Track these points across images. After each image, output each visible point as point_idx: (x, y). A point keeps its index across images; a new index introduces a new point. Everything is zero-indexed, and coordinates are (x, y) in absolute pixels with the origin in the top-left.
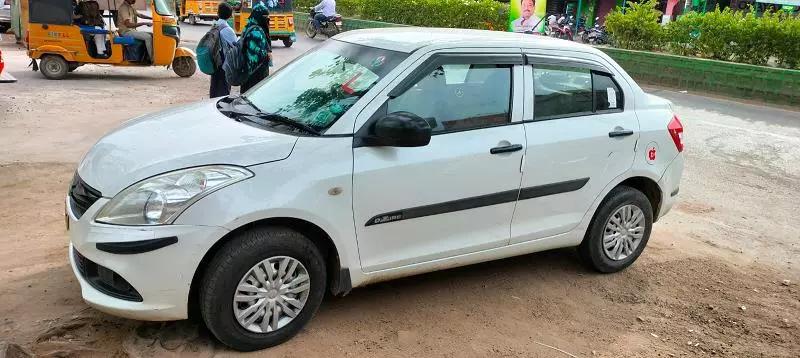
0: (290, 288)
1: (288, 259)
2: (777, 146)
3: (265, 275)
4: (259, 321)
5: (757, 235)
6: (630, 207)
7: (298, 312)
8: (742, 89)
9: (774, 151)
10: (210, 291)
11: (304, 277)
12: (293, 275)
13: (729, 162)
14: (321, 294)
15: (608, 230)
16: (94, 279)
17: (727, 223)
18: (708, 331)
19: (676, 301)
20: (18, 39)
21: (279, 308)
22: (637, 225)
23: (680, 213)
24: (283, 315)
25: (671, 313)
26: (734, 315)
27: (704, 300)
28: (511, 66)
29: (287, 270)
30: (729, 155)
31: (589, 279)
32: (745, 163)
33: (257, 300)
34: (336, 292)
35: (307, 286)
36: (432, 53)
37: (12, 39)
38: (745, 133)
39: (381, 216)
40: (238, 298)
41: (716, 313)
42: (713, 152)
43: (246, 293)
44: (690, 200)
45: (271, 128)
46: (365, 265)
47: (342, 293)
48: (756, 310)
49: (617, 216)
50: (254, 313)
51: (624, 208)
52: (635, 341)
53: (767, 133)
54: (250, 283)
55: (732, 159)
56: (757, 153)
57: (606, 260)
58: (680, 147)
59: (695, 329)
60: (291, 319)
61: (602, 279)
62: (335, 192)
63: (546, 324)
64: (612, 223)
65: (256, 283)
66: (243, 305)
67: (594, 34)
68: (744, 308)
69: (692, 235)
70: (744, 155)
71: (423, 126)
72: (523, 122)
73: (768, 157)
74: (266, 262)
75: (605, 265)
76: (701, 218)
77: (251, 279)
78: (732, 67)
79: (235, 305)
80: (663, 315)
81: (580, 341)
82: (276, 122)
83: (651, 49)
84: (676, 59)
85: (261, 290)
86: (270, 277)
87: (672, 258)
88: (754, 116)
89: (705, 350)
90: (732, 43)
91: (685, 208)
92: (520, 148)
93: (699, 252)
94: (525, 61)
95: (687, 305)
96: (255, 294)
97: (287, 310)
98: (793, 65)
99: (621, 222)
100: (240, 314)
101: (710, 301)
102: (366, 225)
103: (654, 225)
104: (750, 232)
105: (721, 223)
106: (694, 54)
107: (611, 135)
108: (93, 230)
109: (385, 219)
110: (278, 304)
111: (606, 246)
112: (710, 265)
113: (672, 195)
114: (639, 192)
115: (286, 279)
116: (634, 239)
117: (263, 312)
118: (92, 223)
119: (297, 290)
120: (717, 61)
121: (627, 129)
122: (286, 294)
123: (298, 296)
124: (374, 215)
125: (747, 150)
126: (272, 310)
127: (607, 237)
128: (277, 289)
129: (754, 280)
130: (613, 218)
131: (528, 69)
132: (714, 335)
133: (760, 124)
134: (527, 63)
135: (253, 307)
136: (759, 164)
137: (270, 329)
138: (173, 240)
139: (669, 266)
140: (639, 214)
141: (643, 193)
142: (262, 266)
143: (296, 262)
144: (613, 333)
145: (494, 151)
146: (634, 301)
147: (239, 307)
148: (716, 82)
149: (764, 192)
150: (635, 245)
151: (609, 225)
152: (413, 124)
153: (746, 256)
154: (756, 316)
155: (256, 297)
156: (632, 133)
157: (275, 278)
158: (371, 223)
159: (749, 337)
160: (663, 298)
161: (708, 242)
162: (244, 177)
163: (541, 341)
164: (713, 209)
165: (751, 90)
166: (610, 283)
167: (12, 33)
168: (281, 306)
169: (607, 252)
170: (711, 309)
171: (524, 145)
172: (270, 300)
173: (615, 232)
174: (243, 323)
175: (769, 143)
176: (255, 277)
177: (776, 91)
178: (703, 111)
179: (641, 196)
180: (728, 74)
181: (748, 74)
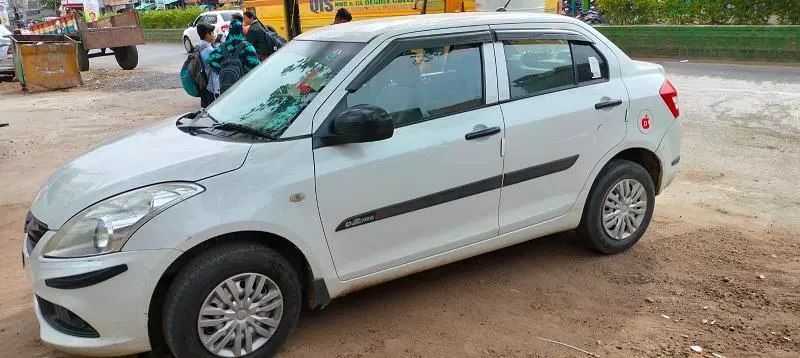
0: (260, 307)
1: (253, 275)
2: (786, 103)
3: (230, 296)
4: (230, 345)
5: (771, 196)
6: (628, 181)
7: (273, 331)
8: (745, 51)
9: (785, 109)
10: (169, 319)
11: (276, 292)
12: (263, 292)
13: (737, 126)
14: (297, 309)
15: (607, 209)
16: (53, 318)
17: (737, 187)
18: (725, 305)
19: (687, 277)
20: (24, 85)
21: (251, 329)
22: (638, 200)
23: (688, 183)
24: (256, 336)
25: (682, 290)
26: (752, 286)
27: (719, 273)
28: (479, 45)
29: (255, 287)
30: (736, 118)
31: (592, 263)
32: (753, 124)
33: (225, 323)
34: (313, 304)
35: (280, 302)
36: (391, 40)
37: (17, 86)
38: (751, 95)
39: (351, 219)
40: (203, 323)
41: (732, 285)
42: (718, 117)
43: (211, 317)
44: (698, 169)
45: (229, 138)
46: (341, 273)
47: (320, 306)
48: (777, 278)
49: (614, 193)
50: (222, 337)
51: (621, 183)
52: (644, 325)
53: (774, 92)
54: (215, 305)
55: (740, 122)
56: (766, 113)
57: (608, 240)
58: (676, 113)
59: (711, 306)
60: (266, 340)
61: (605, 261)
62: (298, 198)
63: (546, 316)
64: (610, 200)
65: (222, 305)
66: (210, 330)
67: (590, 16)
68: (762, 277)
69: (701, 204)
70: (752, 117)
71: (384, 117)
72: (499, 103)
73: (777, 116)
74: (229, 281)
75: (608, 246)
76: (709, 185)
77: (215, 301)
78: (730, 30)
79: (201, 332)
80: (674, 293)
81: (584, 332)
82: (231, 131)
83: (646, 22)
84: (672, 29)
85: (228, 312)
86: (237, 297)
87: (681, 231)
88: (759, 77)
89: (722, 328)
90: (729, 6)
91: (692, 177)
92: (499, 131)
93: (711, 222)
94: (495, 37)
95: (700, 279)
96: (222, 316)
97: (260, 330)
98: (794, 20)
99: (620, 198)
100: (207, 340)
101: (724, 272)
102: (337, 230)
103: (656, 198)
104: (762, 195)
105: (732, 189)
106: (692, 22)
107: (598, 107)
108: (43, 266)
109: (357, 221)
110: (249, 325)
111: (607, 226)
112: (722, 234)
113: (673, 164)
114: (636, 165)
115: (254, 297)
116: (636, 216)
117: (234, 335)
118: (41, 258)
119: (268, 308)
120: (716, 26)
121: (614, 98)
122: (257, 314)
123: (271, 314)
124: (345, 218)
125: (754, 111)
126: (243, 332)
127: (606, 217)
128: (246, 308)
129: (771, 245)
130: (611, 195)
131: (499, 46)
132: (731, 309)
133: (767, 84)
134: (496, 40)
135: (221, 330)
136: (768, 124)
137: (243, 352)
138: (122, 268)
139: (677, 239)
140: (639, 188)
141: (641, 165)
142: (225, 286)
143: (264, 278)
144: (619, 319)
145: (469, 137)
146: (641, 281)
147: (205, 333)
148: (717, 47)
149: (776, 152)
150: (639, 221)
151: (608, 203)
152: (375, 116)
153: (761, 220)
154: (776, 284)
155: (223, 320)
156: (620, 103)
157: (242, 297)
158: (341, 227)
159: (770, 308)
160: (673, 275)
161: (719, 210)
162: (195, 193)
163: (540, 335)
164: (722, 175)
165: (753, 51)
166: (614, 264)
167: (17, 81)
168: (253, 327)
169: (608, 232)
170: (727, 281)
171: (502, 128)
172: (240, 322)
173: (614, 210)
174: (212, 349)
175: (778, 101)
176: (219, 298)
177: (780, 49)
178: (706, 77)
179: (639, 169)
180: (729, 38)
181: (748, 35)
